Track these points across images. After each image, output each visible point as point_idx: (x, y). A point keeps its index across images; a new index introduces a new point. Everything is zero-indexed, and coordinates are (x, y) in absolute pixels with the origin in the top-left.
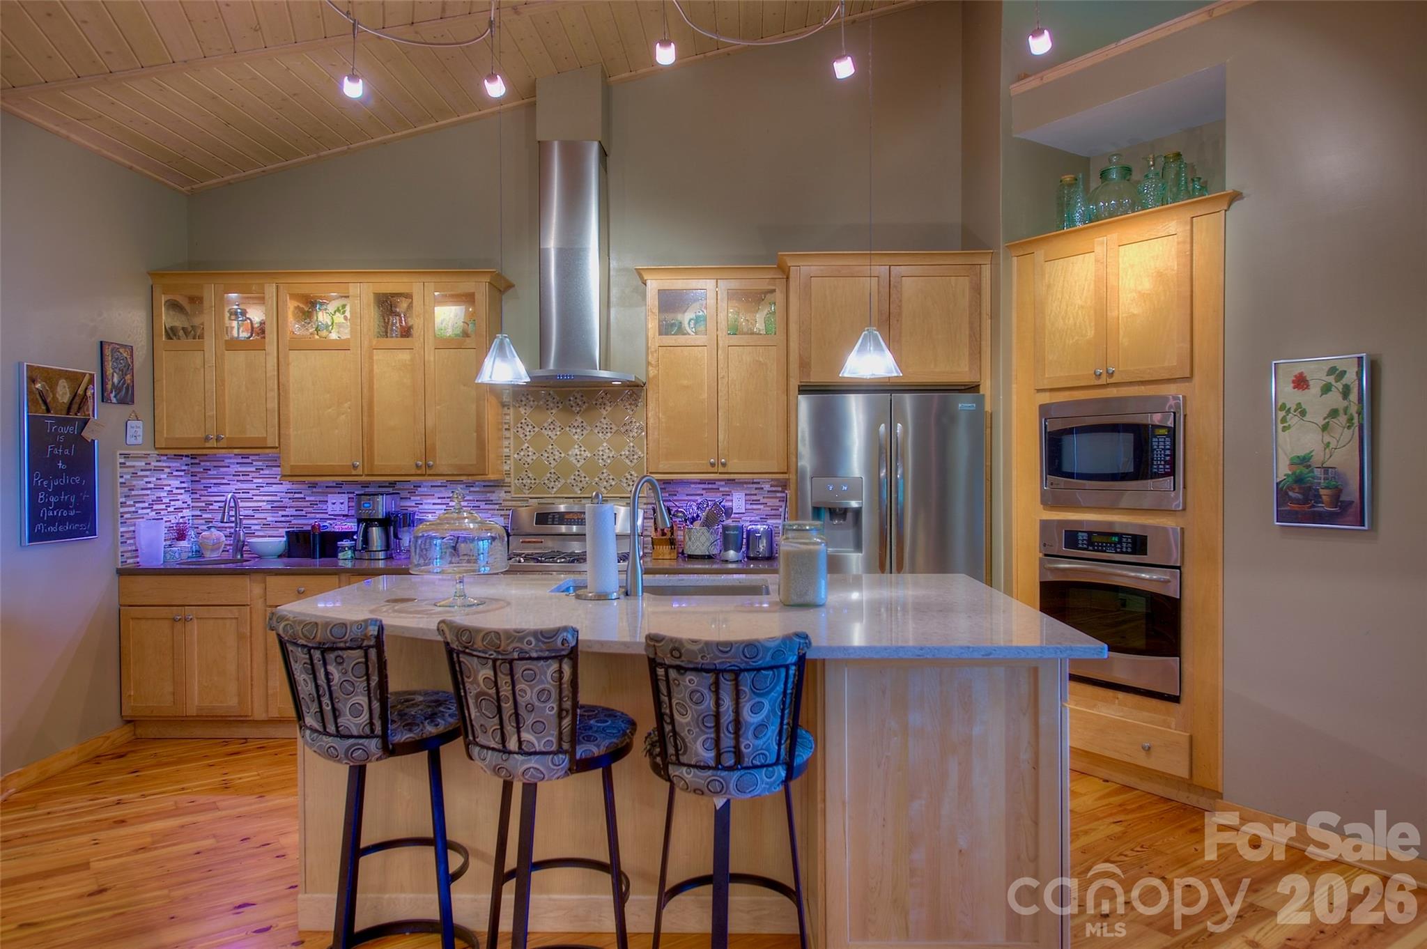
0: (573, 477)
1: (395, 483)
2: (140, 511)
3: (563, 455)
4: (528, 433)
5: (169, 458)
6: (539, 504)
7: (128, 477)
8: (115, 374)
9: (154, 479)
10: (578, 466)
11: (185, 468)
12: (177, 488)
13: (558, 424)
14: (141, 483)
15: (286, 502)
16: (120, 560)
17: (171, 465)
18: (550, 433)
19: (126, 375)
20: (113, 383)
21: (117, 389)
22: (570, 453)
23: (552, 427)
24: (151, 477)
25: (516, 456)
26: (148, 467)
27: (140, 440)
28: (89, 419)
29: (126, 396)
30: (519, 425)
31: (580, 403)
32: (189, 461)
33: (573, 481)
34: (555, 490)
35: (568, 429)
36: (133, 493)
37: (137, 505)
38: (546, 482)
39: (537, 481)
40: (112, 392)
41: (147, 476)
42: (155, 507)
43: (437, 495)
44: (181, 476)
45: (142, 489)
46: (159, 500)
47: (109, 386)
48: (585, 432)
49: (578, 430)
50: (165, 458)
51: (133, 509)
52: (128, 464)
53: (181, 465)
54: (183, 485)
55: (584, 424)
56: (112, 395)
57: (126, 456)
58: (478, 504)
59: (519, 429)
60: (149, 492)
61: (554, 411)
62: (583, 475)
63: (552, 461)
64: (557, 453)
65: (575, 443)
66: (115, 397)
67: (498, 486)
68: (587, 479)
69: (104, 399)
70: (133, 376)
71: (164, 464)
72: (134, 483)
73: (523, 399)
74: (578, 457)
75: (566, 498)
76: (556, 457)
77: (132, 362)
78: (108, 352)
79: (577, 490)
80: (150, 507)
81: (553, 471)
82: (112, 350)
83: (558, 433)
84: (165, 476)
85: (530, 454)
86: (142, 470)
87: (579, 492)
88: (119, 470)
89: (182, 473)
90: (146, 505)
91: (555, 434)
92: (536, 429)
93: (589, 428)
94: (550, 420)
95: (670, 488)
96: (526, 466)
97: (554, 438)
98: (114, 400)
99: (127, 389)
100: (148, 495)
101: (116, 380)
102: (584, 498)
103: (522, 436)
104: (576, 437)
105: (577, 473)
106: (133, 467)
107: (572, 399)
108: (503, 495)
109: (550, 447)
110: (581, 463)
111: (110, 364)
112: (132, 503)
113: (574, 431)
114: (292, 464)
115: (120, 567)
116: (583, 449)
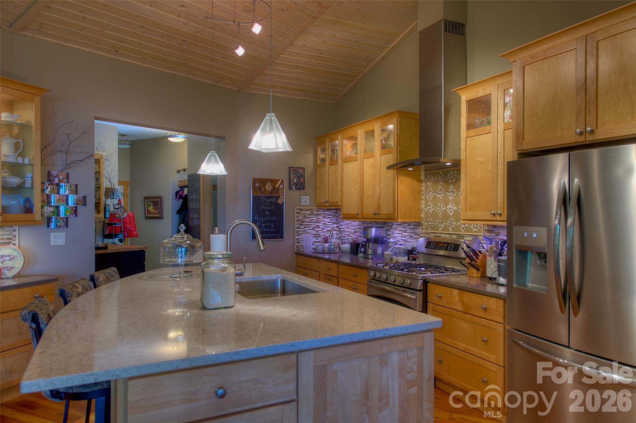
0: (449, 222)
1: (385, 223)
2: (307, 231)
3: (445, 209)
4: (430, 196)
5: (324, 210)
6: (435, 236)
7: (302, 217)
8: (295, 179)
9: (316, 218)
10: (451, 215)
11: (334, 214)
12: (328, 222)
13: (443, 191)
14: (309, 220)
15: (357, 230)
16: (296, 249)
17: (325, 213)
18: (439, 196)
19: (300, 179)
20: (294, 182)
21: (296, 185)
22: (448, 207)
23: (440, 192)
24: (314, 217)
25: (426, 209)
26: (312, 214)
27: (308, 203)
28: (280, 196)
29: (301, 186)
30: (427, 192)
31: (452, 177)
32: (335, 211)
33: (449, 224)
34: (441, 229)
35: (447, 193)
36: (304, 223)
37: (306, 228)
38: (438, 224)
39: (434, 223)
40: (293, 185)
41: (312, 217)
42: (315, 229)
43: (399, 229)
44: (331, 218)
45: (309, 222)
46: (318, 227)
47: (292, 183)
48: (454, 195)
49: (451, 194)
50: (322, 210)
51: (304, 230)
52: (301, 212)
53: (331, 213)
54: (332, 221)
55: (454, 190)
56: (293, 187)
57: (301, 210)
58: (412, 234)
59: (428, 194)
60: (312, 223)
61: (441, 183)
62: (453, 220)
63: (440, 212)
64: (442, 207)
65: (450, 201)
66: (295, 187)
67: (419, 226)
68: (455, 223)
69: (290, 188)
70: (304, 179)
71: (321, 213)
72: (304, 220)
73: (429, 177)
74: (451, 210)
75: (446, 234)
76: (442, 210)
77: (304, 174)
78: (292, 171)
79: (450, 229)
80: (313, 229)
81: (440, 218)
82: (294, 170)
83: (443, 196)
84: (322, 217)
85: (431, 208)
86: (309, 215)
87: (451, 230)
88: (296, 215)
89: (332, 216)
90: (311, 228)
91: (440, 196)
92: (434, 194)
93: (456, 192)
94: (439, 189)
95: (496, 230)
96: (430, 215)
97: (441, 198)
98: (294, 189)
99: (301, 184)
100: (312, 225)
101: (295, 181)
102: (454, 234)
103: (428, 198)
104: (450, 198)
105: (450, 219)
106: (304, 214)
107: (449, 175)
108: (421, 230)
109: (439, 204)
110: (452, 213)
111: (293, 175)
112: (303, 227)
113: (450, 194)
114: (344, 213)
115: (296, 251)
116: (453, 205)
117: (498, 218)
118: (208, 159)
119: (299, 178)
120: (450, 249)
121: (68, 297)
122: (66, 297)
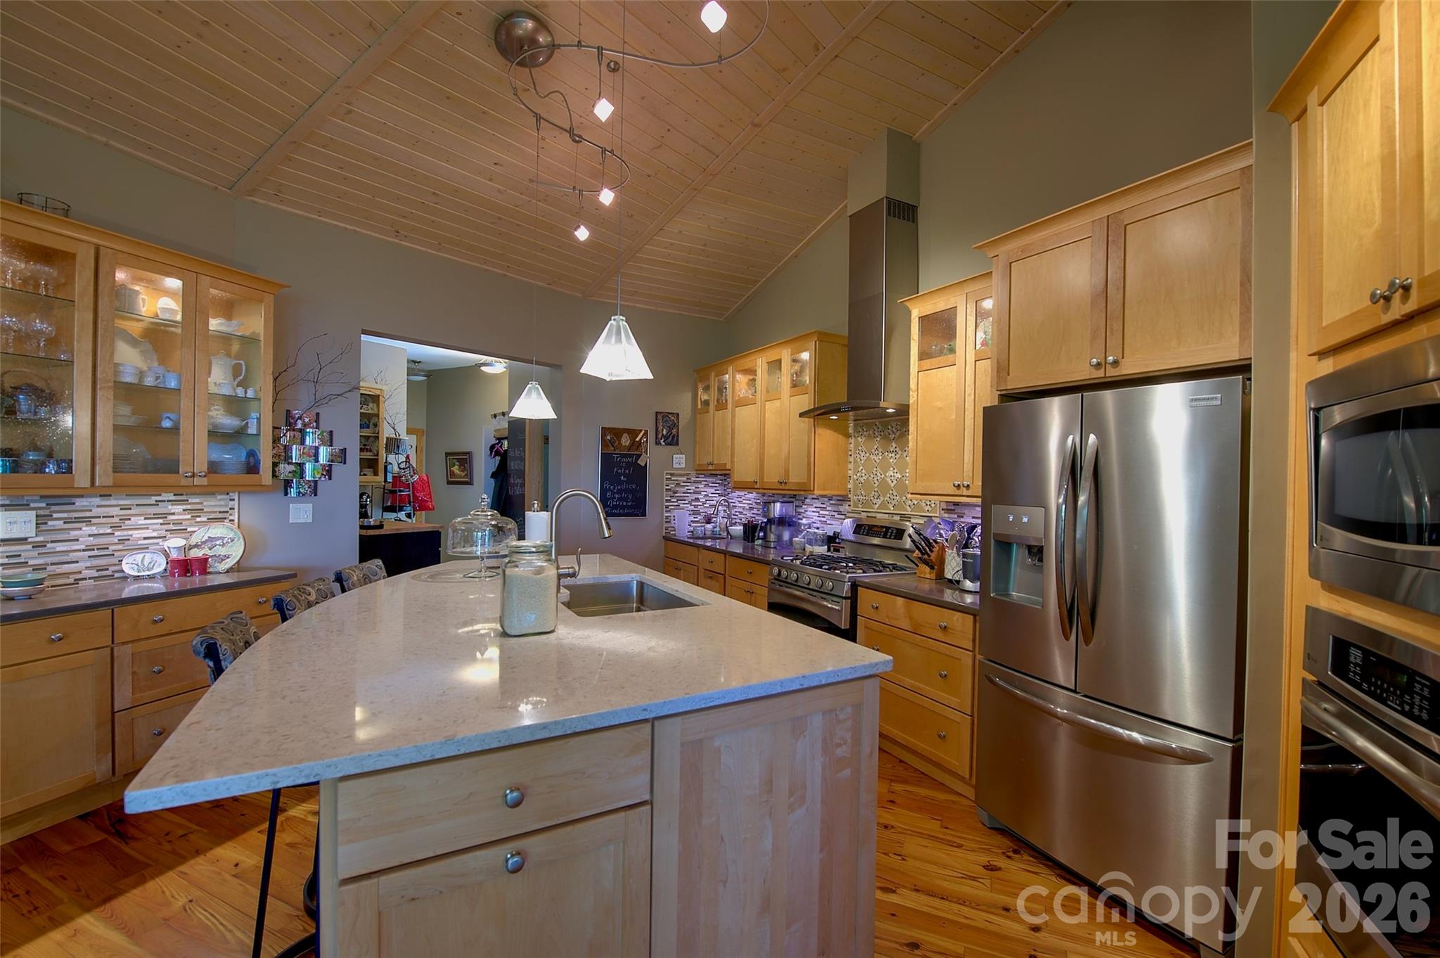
0: (888, 495)
1: (795, 495)
2: (681, 506)
3: (883, 476)
4: (862, 458)
5: (706, 476)
6: (867, 517)
7: (673, 486)
8: (664, 429)
9: (694, 488)
10: (892, 486)
11: (720, 482)
12: (712, 493)
13: (880, 450)
14: (684, 490)
16: (664, 531)
17: (707, 479)
18: (875, 458)
19: (672, 429)
20: (663, 435)
21: (666, 438)
22: (887, 474)
23: (877, 452)
24: (691, 486)
25: (855, 476)
26: (689, 481)
27: (683, 466)
28: (641, 455)
29: (672, 440)
30: (858, 452)
31: (895, 431)
32: (723, 478)
33: (888, 499)
34: (877, 506)
35: (887, 453)
36: (676, 495)
37: (679, 502)
38: (872, 498)
39: (867, 498)
40: (661, 439)
41: (688, 486)
42: (693, 503)
43: (815, 505)
45: (683, 493)
46: (697, 499)
47: (660, 436)
48: (898, 456)
49: (893, 455)
50: (703, 476)
51: (676, 504)
52: (673, 479)
53: (716, 480)
54: (717, 492)
55: (897, 449)
56: (662, 441)
57: (672, 475)
58: (834, 513)
59: (858, 455)
60: (689, 495)
61: (878, 439)
62: (895, 494)
63: (876, 482)
64: (879, 474)
65: (891, 466)
66: (664, 441)
67: (844, 501)
68: (898, 497)
69: (658, 443)
70: (678, 430)
71: (702, 479)
72: (677, 489)
73: (861, 430)
74: (892, 478)
75: (884, 513)
76: (879, 478)
77: (678, 422)
78: (660, 417)
79: (891, 507)
80: (690, 503)
81: (876, 490)
82: (662, 417)
83: (880, 458)
84: (703, 486)
85: (863, 475)
86: (684, 482)
87: (892, 509)
88: (665, 482)
89: (717, 485)
90: (687, 502)
91: (878, 458)
92: (868, 455)
93: (900, 453)
94: (876, 447)
95: (958, 510)
96: (861, 485)
97: (878, 461)
98: (663, 444)
99: (674, 437)
101: (665, 432)
102: (895, 514)
103: (859, 460)
104: (891, 460)
105: (891, 492)
106: (677, 480)
107: (890, 427)
108: (847, 507)
109: (875, 469)
110: (894, 483)
111: (661, 424)
112: (675, 500)
113: (890, 455)
114: (736, 480)
115: (664, 534)
116: (895, 471)
117: (965, 492)
118: (526, 394)
119: (670, 429)
120: (891, 536)
121: (288, 609)
122: (285, 609)
